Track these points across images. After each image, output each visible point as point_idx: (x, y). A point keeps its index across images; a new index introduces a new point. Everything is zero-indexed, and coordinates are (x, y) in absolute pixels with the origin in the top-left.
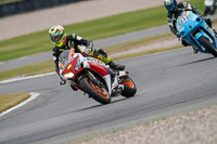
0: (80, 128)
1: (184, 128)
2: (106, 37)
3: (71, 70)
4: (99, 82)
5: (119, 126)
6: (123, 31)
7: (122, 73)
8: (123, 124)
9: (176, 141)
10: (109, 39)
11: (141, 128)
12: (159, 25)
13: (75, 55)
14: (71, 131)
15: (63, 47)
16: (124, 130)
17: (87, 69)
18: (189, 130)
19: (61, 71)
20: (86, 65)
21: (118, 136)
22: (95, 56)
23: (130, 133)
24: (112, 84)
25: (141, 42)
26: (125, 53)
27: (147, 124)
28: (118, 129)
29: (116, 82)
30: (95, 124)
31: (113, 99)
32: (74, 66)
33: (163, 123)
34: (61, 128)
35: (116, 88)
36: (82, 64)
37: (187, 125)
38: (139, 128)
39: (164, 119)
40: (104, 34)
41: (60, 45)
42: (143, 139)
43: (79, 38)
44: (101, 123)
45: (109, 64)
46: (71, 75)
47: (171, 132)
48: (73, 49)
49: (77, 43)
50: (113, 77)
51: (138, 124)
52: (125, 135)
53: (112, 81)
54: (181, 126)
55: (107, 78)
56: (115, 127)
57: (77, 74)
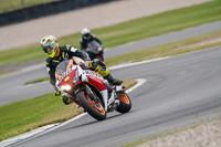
3: (68, 82)
4: (95, 97)
7: (119, 88)
13: (74, 67)
14: (178, 118)
15: (57, 58)
17: (85, 83)
19: (57, 82)
20: (84, 78)
22: (94, 66)
24: (109, 99)
29: (112, 97)
35: (112, 104)
36: (80, 78)
43: (73, 50)
46: (68, 88)
49: (71, 55)
50: (110, 92)
55: (105, 93)
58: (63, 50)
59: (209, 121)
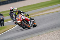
0: (29, 34)
1: (58, 34)
2: (37, 9)
3: (20, 20)
4: (27, 23)
5: (40, 34)
6: (41, 7)
7: (33, 21)
8: (41, 33)
9: (56, 38)
10: (37, 10)
11: (46, 34)
12: (51, 6)
13: (21, 16)
14: (27, 35)
15: (17, 14)
16: (41, 35)
17: (24, 20)
18: (59, 35)
19: (17, 20)
20: (24, 18)
21: (40, 36)
22: (26, 16)
23: (43, 36)
24: (31, 24)
25: (46, 10)
26: (42, 13)
27: (48, 33)
28: (40, 35)
29: (32, 23)
30: (33, 33)
31: (31, 28)
32: (21, 19)
33: (52, 33)
34: (24, 34)
35: (32, 25)
36: (23, 18)
37: (59, 33)
38: (45, 34)
39: (52, 32)
40: (36, 8)
41: (17, 13)
42: (47, 37)
43: (22, 11)
44: (35, 33)
45: (30, 18)
46: (20, 21)
47: (54, 35)
48: (20, 14)
49: (21, 13)
50: (31, 22)
51: (45, 33)
52: (42, 36)
53: (31, 23)
54: (57, 33)
55: (29, 22)
56: (39, 34)
57: (22, 21)
58: (19, 11)
59: (35, 36)
